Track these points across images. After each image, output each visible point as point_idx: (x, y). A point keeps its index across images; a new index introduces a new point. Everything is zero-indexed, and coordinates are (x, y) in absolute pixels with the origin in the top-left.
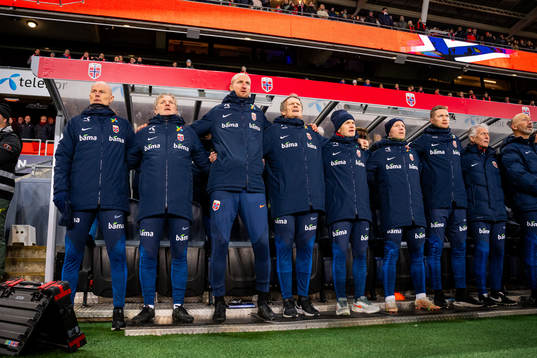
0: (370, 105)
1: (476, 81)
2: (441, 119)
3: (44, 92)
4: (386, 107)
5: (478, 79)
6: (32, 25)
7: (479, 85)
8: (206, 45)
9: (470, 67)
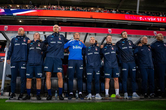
9: (153, 25)
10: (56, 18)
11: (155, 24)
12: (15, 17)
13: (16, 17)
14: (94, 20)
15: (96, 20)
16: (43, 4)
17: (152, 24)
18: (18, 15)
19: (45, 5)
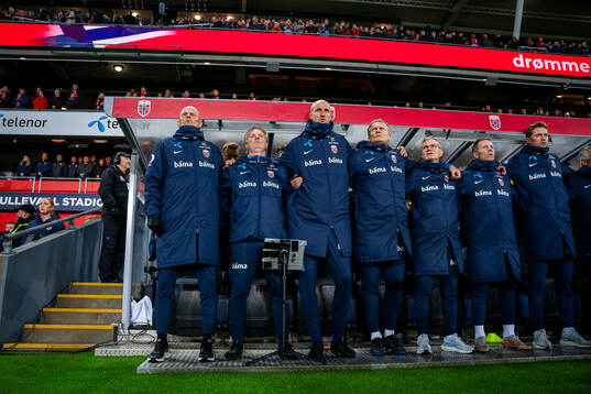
0: (453, 130)
1: (579, 100)
2: (539, 138)
3: (119, 132)
4: (472, 131)
5: (582, 97)
6: (118, 69)
7: (583, 103)
8: (286, 78)
9: (571, 84)
10: (245, 59)
11: (575, 81)
12: (99, 54)
13: (105, 53)
14: (374, 66)
15: (380, 66)
16: (189, 7)
17: (568, 81)
18: (110, 48)
19: (196, 11)
